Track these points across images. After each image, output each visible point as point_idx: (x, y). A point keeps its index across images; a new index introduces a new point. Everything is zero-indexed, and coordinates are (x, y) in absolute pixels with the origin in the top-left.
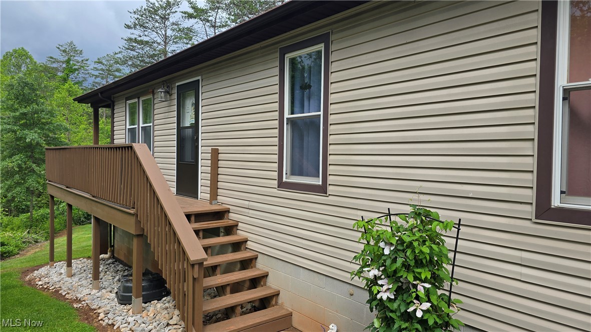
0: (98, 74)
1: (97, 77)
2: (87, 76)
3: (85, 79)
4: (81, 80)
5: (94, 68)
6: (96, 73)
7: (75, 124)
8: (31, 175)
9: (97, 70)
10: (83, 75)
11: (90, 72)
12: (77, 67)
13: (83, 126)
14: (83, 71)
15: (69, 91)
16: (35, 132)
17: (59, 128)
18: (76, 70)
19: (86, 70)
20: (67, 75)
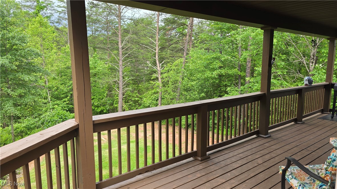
0: (61, 11)
1: (60, 12)
2: (53, 12)
3: (52, 15)
4: (49, 15)
5: (58, 6)
6: (60, 9)
7: (48, 49)
8: (7, 100)
9: (60, 7)
10: (50, 11)
11: (55, 8)
12: (45, 5)
13: (54, 51)
14: (50, 8)
15: (41, 23)
16: (7, 58)
17: (31, 53)
18: (45, 7)
19: (52, 7)
20: (38, 11)
